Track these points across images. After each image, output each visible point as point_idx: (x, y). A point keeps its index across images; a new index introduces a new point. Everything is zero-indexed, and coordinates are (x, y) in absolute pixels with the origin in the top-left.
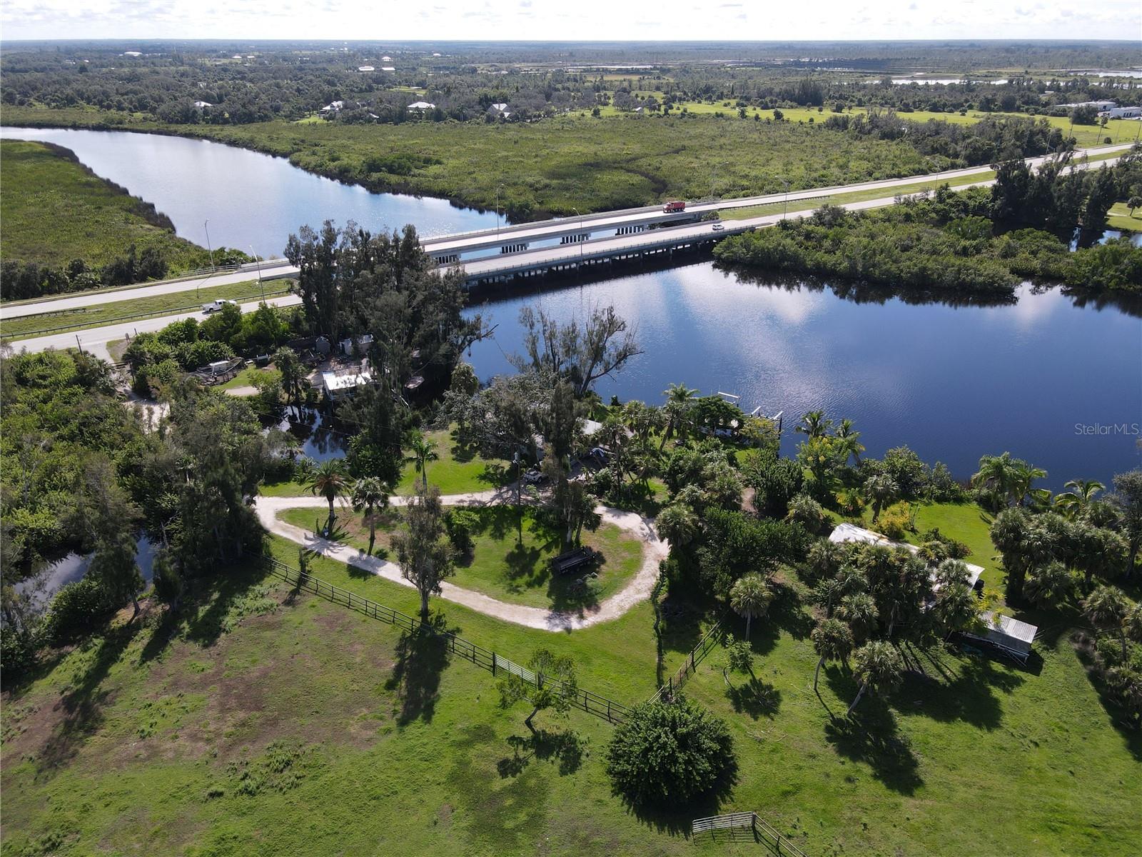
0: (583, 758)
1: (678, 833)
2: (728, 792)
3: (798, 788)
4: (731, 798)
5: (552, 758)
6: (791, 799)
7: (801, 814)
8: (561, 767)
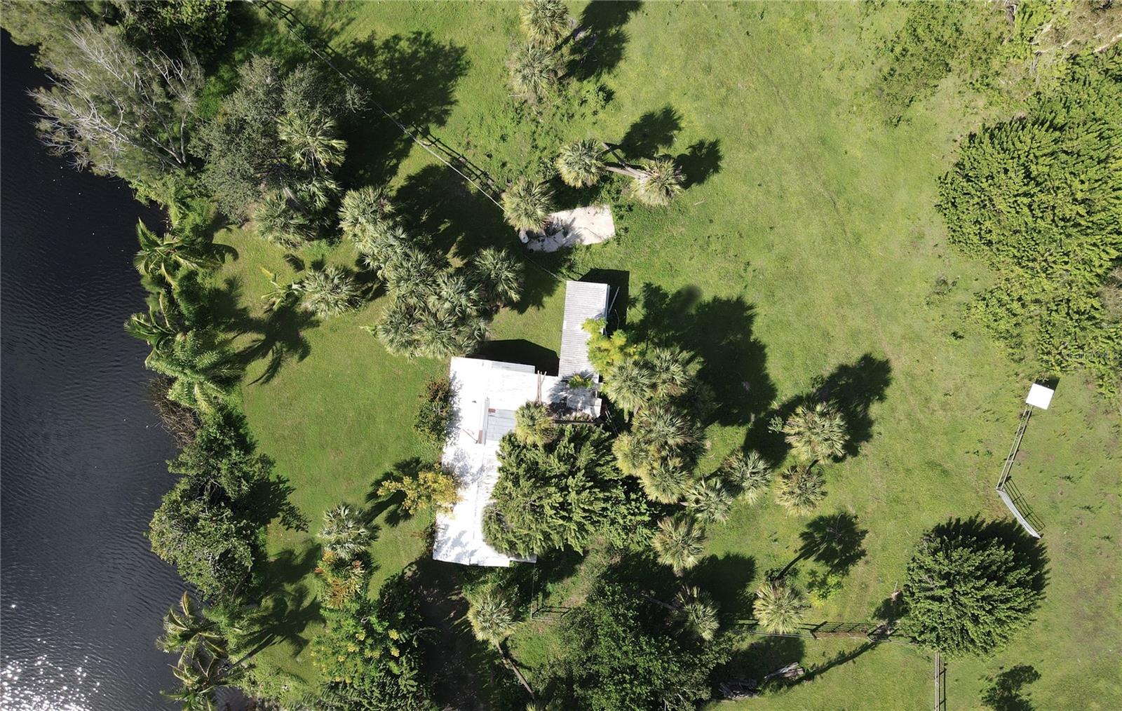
0: (1007, 670)
1: (1041, 546)
2: (972, 522)
3: (932, 465)
4: (977, 516)
5: (1024, 698)
6: (949, 465)
7: (960, 452)
8: (1030, 682)
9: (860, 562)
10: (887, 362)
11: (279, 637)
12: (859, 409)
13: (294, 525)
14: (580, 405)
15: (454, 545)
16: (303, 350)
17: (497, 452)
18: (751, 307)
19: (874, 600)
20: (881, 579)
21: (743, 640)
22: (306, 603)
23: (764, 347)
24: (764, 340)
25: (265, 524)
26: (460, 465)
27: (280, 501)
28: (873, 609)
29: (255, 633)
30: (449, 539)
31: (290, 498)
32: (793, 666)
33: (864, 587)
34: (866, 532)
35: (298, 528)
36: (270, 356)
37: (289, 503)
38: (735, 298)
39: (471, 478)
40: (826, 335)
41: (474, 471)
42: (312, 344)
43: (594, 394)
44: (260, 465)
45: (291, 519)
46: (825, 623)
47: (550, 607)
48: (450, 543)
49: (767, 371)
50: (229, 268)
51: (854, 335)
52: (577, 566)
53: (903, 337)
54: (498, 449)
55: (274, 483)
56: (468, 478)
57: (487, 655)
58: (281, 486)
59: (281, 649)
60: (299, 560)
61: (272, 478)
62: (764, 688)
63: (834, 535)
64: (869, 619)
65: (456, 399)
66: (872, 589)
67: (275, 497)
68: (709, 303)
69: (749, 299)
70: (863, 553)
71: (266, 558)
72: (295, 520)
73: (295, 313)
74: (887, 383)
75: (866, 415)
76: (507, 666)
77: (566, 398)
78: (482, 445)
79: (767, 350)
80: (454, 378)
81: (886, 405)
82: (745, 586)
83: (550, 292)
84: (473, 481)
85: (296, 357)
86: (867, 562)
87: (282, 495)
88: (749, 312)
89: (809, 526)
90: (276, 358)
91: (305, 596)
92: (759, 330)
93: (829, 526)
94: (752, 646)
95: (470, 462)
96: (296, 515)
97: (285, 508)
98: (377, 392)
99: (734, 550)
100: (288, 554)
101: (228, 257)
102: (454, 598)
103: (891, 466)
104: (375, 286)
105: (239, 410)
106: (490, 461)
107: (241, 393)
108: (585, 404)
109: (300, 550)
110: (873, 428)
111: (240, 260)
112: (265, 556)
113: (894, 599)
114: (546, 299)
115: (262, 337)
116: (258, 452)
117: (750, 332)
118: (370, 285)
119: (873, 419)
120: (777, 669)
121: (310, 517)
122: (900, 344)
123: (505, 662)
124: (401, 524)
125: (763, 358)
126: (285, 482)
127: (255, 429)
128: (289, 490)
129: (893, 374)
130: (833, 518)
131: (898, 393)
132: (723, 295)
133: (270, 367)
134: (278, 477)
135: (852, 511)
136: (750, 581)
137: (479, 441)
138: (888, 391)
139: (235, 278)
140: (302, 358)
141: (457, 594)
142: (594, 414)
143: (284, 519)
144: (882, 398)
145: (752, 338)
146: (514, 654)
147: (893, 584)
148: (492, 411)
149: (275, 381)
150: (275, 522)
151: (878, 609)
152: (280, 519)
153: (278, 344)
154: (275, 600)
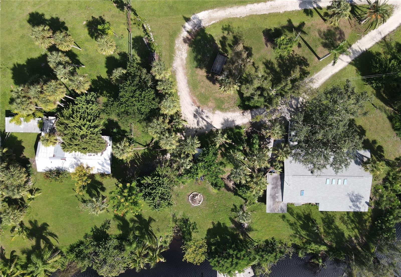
9: (104, 18)
10: (30, 14)
11: (149, 228)
12: (48, 23)
13: (108, 225)
14: (51, 124)
15: (104, 166)
16: (45, 225)
17: (69, 153)
18: (15, 65)
19: (118, 12)
20: (110, 10)
21: (136, 59)
22: (136, 219)
23: (28, 59)
24: (26, 59)
25: (109, 235)
26: (75, 166)
27: (100, 231)
28: (121, 12)
29: (148, 237)
30: (102, 168)
31: (98, 227)
32: (144, 39)
33: (113, 16)
34: (92, 17)
35: (109, 223)
36: (49, 237)
37: (100, 227)
38: (12, 71)
39: (78, 162)
40: (22, 37)
41: (76, 161)
42: (43, 222)
43: (47, 120)
44: (88, 238)
45: (106, 226)
46: (127, 29)
47: (130, 130)
48: (104, 168)
49: (37, 57)
50: (18, 253)
51: (21, 27)
52: (115, 121)
53: (21, 9)
54: (68, 153)
55: (93, 233)
56: (79, 163)
57: (149, 152)
58: (94, 230)
59: (153, 227)
60: (121, 222)
61: (92, 234)
62: (153, 50)
63: (95, 28)
64: (125, 13)
65: (52, 169)
66: (114, 13)
67: (98, 233)
68: (14, 81)
69: (12, 66)
70: (100, 17)
71: (121, 234)
72: (106, 225)
73: (32, 229)
74: (37, 13)
75: (50, 20)
76: (153, 145)
77: (49, 130)
78: (66, 158)
79: (29, 58)
80: (45, 170)
81: (45, 13)
82: (117, 59)
83: (16, 138)
84: (79, 161)
85: (48, 227)
86: (104, 15)
87: (98, 230)
88: (16, 66)
89: (92, 38)
90: (49, 235)
91: (134, 219)
92: (22, 62)
93: (91, 31)
94: (139, 55)
95: (73, 162)
96: (104, 224)
97: (102, 229)
98: (57, 198)
99: (104, 65)
100: (119, 227)
101: (15, 254)
102: (130, 165)
103: (67, 10)
104: (20, 201)
105: (68, 247)
106: (72, 155)
107: (62, 247)
108: (51, 122)
109: (117, 222)
110: (54, 17)
111: (15, 250)
112: (120, 235)
113: (117, 5)
114: (19, 139)
115: (42, 240)
116: (83, 239)
117: (23, 65)
118: (19, 203)
119: (51, 17)
120: (146, 45)
121: (105, 219)
122: (23, 10)
123: (151, 146)
124: (104, 186)
125: (32, 59)
126: (93, 229)
127: (74, 241)
128: (95, 227)
129: (34, 12)
130: (88, 29)
131: (41, 9)
132: (11, 75)
133: (52, 236)
134: (91, 232)
135: (85, 23)
136: (115, 58)
137: (65, 159)
138: (40, 13)
139: (22, 251)
140: (48, 225)
141: (128, 164)
142: (54, 119)
143: (106, 229)
144: (43, 15)
145: (25, 64)
146: (148, 142)
147: (111, 5)
148: (54, 156)
149: (57, 234)
150: (107, 232)
151: (121, 10)
152: (106, 230)
153: (44, 234)
154: (136, 230)
